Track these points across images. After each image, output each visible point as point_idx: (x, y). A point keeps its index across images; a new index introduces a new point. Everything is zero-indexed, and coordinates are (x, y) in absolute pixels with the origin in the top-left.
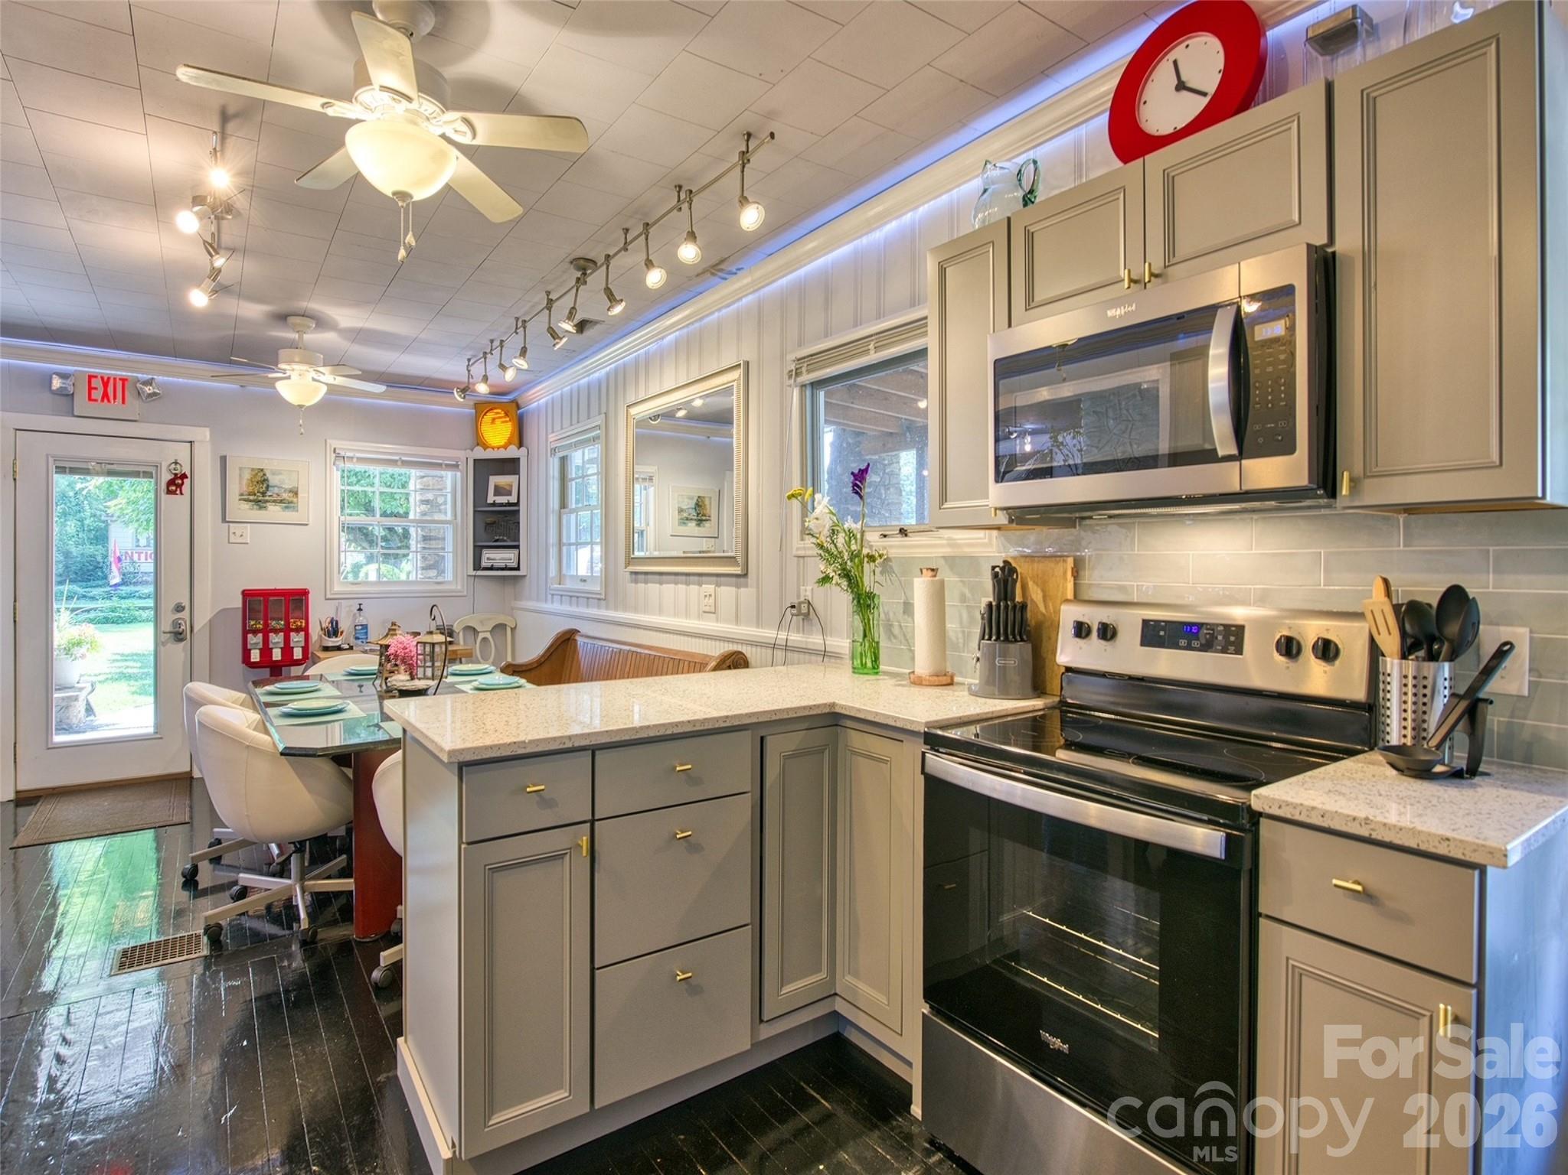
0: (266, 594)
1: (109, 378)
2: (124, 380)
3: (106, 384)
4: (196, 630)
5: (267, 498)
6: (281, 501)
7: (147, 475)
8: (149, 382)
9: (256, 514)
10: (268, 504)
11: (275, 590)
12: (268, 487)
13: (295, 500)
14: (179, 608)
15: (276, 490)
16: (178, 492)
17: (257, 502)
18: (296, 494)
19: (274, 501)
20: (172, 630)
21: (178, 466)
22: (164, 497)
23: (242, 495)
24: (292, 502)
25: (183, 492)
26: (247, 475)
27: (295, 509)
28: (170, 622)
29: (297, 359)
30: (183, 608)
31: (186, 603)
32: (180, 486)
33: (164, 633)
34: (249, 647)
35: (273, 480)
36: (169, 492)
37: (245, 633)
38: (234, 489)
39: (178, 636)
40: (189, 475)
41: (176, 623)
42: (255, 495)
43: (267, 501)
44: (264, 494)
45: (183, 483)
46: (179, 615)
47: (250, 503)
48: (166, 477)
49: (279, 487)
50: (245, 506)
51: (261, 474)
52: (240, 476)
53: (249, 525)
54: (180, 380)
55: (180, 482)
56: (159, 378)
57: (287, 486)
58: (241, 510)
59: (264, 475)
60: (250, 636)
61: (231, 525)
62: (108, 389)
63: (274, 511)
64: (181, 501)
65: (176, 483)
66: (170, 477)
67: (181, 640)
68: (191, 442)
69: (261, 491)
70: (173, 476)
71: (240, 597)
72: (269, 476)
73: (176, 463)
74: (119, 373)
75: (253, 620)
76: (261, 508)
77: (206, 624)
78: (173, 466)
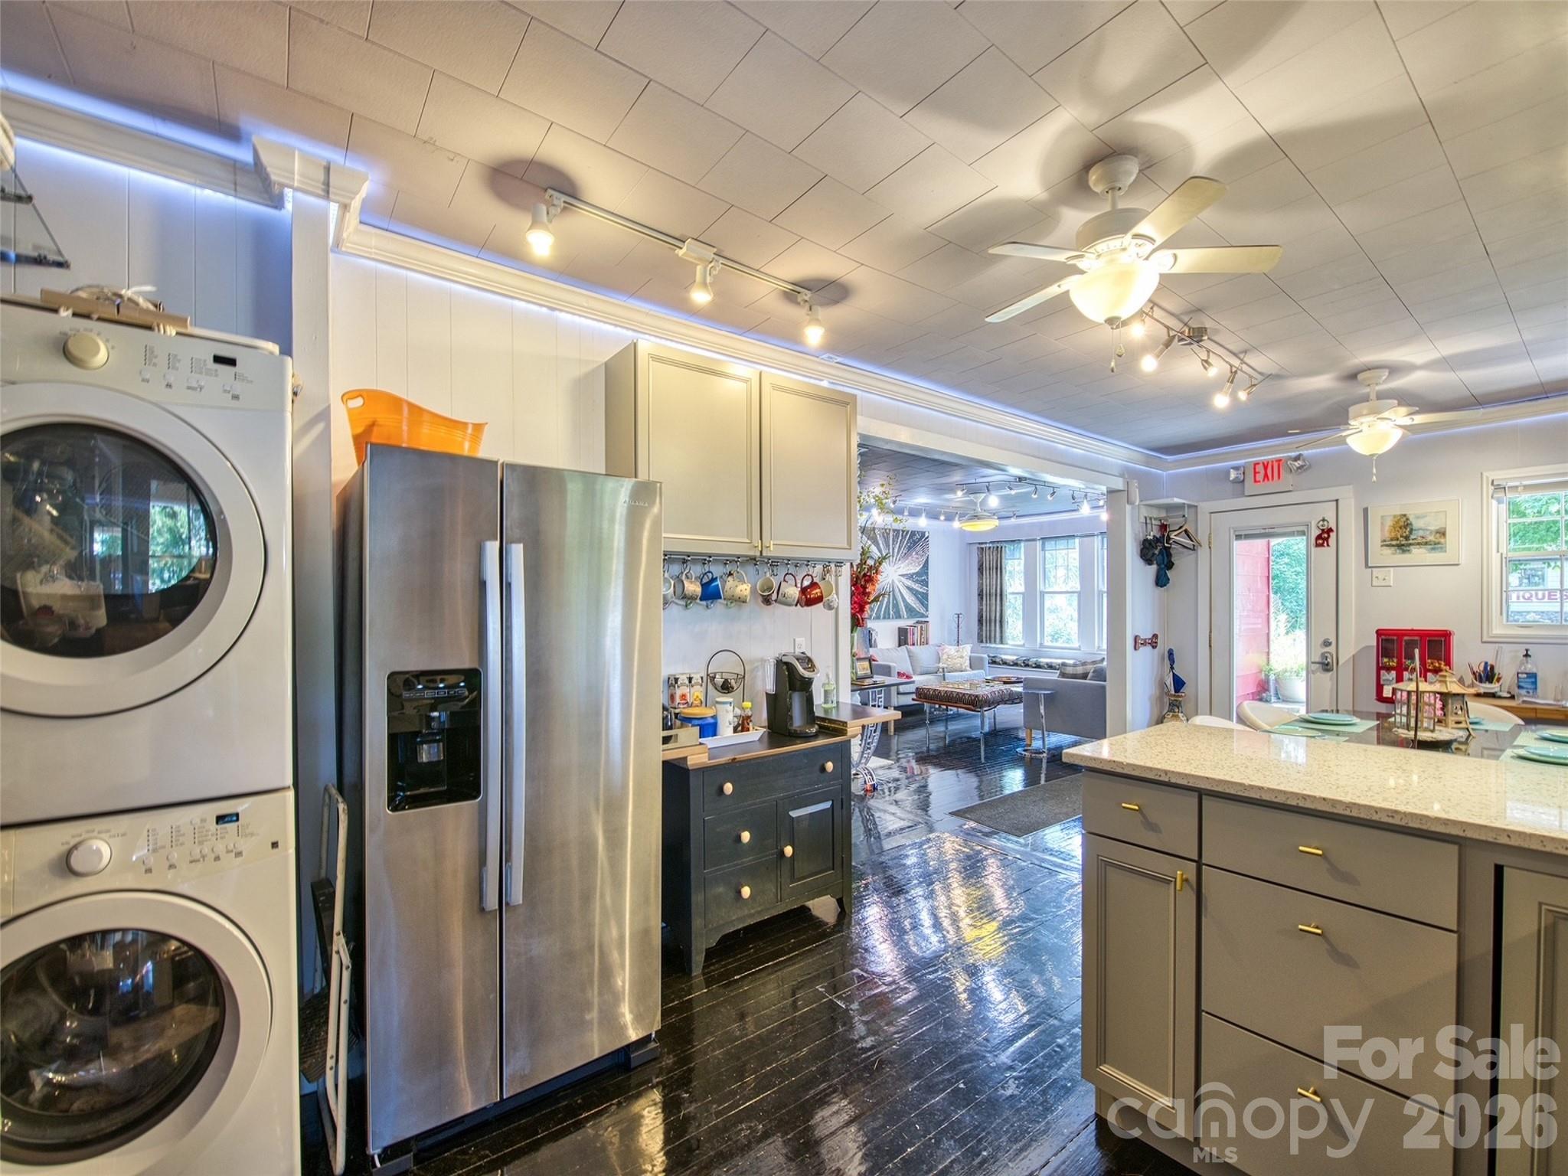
0: (1400, 634)
1: (1268, 463)
2: (1279, 461)
3: (1266, 468)
4: (1340, 663)
5: (1411, 541)
6: (1426, 543)
7: (1303, 533)
8: (1297, 458)
9: (1400, 558)
10: (1412, 547)
11: (1412, 630)
12: (1411, 530)
13: (1442, 540)
14: (1327, 643)
15: (1421, 533)
16: (1325, 544)
17: (1399, 546)
18: (1443, 534)
19: (1418, 544)
20: (1320, 660)
21: (1326, 523)
22: (1313, 549)
23: (1385, 541)
24: (1439, 543)
25: (1330, 543)
26: (1389, 523)
27: (1443, 549)
28: (1320, 653)
29: (1365, 412)
30: (1330, 644)
31: (1333, 640)
32: (1327, 539)
33: (1313, 663)
34: (1382, 682)
35: (1417, 524)
36: (1317, 545)
37: (1379, 669)
38: (1376, 536)
39: (1326, 667)
40: (1334, 529)
41: (1324, 656)
42: (1398, 539)
43: (1410, 544)
44: (1407, 538)
45: (1329, 536)
46: (1327, 649)
47: (1393, 548)
48: (1315, 532)
49: (1423, 530)
50: (1388, 551)
51: (1404, 519)
52: (1382, 524)
53: (1392, 569)
54: (1327, 449)
55: (1326, 535)
56: (1305, 453)
57: (1433, 528)
58: (1383, 555)
59: (1407, 519)
60: (1382, 672)
61: (1374, 569)
62: (1268, 471)
63: (1418, 554)
64: (1328, 552)
65: (1323, 537)
66: (1319, 532)
67: (1328, 670)
68: (1337, 501)
69: (1403, 537)
70: (1320, 532)
71: (1375, 636)
72: (1412, 519)
73: (1324, 520)
74: (1274, 456)
75: (1386, 657)
76: (1404, 551)
77: (1349, 659)
78: (1321, 523)
